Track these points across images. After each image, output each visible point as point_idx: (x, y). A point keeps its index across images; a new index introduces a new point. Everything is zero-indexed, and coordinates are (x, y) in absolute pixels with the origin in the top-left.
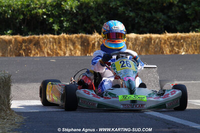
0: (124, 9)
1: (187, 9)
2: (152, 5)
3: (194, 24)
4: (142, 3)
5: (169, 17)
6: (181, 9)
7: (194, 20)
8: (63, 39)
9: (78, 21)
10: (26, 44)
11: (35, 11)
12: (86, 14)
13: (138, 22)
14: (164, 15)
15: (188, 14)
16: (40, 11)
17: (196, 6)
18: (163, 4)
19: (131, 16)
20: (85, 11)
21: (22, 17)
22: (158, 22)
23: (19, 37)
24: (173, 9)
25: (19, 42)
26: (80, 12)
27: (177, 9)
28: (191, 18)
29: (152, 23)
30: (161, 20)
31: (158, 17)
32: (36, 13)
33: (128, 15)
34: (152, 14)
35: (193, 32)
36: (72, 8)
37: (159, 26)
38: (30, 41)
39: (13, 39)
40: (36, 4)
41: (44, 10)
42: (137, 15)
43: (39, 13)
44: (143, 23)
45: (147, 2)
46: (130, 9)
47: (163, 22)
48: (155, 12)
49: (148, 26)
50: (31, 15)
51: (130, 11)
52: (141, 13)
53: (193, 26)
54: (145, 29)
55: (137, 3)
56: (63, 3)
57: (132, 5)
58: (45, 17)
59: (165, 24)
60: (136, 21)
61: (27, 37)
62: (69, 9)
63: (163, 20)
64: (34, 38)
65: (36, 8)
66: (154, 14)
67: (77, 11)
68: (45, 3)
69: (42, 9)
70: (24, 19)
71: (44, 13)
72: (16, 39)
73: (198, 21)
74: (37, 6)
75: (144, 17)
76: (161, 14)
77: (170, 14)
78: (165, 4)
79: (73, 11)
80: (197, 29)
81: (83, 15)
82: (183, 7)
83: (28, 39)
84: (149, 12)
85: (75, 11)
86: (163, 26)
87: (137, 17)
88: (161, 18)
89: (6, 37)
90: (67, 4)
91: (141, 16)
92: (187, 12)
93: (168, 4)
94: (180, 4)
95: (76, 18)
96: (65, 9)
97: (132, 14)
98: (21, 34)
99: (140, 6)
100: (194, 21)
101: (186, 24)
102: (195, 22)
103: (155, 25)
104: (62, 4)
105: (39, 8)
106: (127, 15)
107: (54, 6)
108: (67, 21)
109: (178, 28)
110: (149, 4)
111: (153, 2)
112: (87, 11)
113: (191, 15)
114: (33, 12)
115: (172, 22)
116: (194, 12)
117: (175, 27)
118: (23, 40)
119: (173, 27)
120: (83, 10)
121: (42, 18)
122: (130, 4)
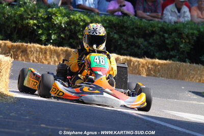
0: (109, 30)
1: (167, 39)
2: (136, 30)
3: (171, 53)
4: (127, 28)
5: (150, 44)
6: (162, 38)
7: (173, 49)
8: (49, 50)
9: (65, 36)
10: (14, 50)
11: (27, 21)
12: (73, 30)
13: (120, 45)
14: (145, 41)
15: (168, 44)
16: (31, 22)
17: (175, 37)
18: (146, 31)
19: (115, 38)
20: (73, 27)
21: (14, 25)
22: (139, 47)
23: (9, 43)
24: (155, 37)
25: (8, 47)
26: (68, 28)
27: (158, 37)
28: (169, 47)
29: (133, 47)
31: (139, 43)
32: (28, 23)
34: (134, 38)
35: (170, 60)
36: (61, 23)
37: (140, 51)
38: (18, 48)
39: (3, 44)
40: (30, 15)
41: (35, 21)
42: (121, 37)
43: (30, 23)
44: (124, 46)
45: (131, 27)
46: (115, 31)
47: (143, 47)
48: (137, 37)
49: (129, 49)
50: (22, 25)
51: (115, 33)
52: (125, 37)
53: (171, 55)
54: (126, 52)
55: (122, 27)
56: (53, 17)
57: (117, 28)
58: (35, 28)
59: (145, 50)
60: (119, 43)
61: (15, 44)
62: (59, 24)
63: (144, 46)
64: (22, 45)
66: (136, 39)
67: (65, 26)
68: (37, 15)
69: (33, 20)
70: (15, 28)
71: (35, 24)
72: (5, 44)
73: (176, 51)
74: (29, 17)
75: (127, 41)
76: (142, 40)
77: (151, 41)
78: (147, 32)
79: (62, 26)
80: (173, 59)
81: (70, 31)
82: (164, 36)
83: (17, 45)
84: (132, 36)
85: (64, 26)
86: (143, 51)
87: (120, 40)
88: (142, 44)
90: (58, 19)
91: (124, 39)
92: (167, 41)
93: (150, 32)
94: (161, 33)
95: (64, 33)
96: (55, 23)
97: (116, 36)
98: (11, 40)
99: (124, 29)
100: (172, 51)
101: (165, 52)
102: (173, 52)
103: (136, 50)
104: (52, 18)
105: (31, 19)
106: (111, 36)
107: (45, 19)
108: (55, 34)
109: (157, 55)
110: (133, 29)
111: (136, 28)
112: (75, 27)
113: (170, 44)
114: (24, 22)
115: (152, 48)
116: (173, 42)
117: (154, 53)
118: (12, 46)
119: (152, 54)
120: (71, 25)
121: (32, 28)
122: (115, 27)
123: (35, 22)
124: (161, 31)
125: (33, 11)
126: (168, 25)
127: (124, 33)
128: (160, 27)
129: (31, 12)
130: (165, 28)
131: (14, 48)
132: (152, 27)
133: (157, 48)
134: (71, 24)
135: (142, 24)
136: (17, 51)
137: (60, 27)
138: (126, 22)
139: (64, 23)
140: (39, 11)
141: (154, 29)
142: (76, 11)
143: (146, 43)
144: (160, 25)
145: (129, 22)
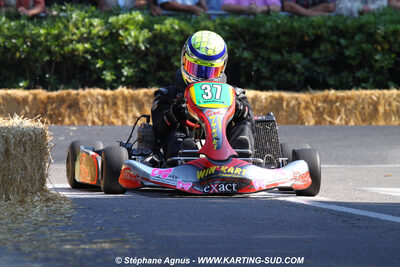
0: (232, 45)
1: (346, 47)
2: (283, 38)
3: (359, 74)
4: (265, 36)
5: (314, 61)
6: (337, 48)
7: (360, 67)
8: (121, 97)
9: (148, 67)
10: (54, 106)
11: (71, 46)
12: (163, 53)
13: (258, 71)
14: (305, 57)
15: (349, 57)
16: (80, 47)
17: (363, 42)
18: (303, 37)
19: (245, 59)
20: (161, 47)
21: (47, 58)
22: (293, 70)
23: (42, 93)
24: (322, 47)
25: (42, 102)
26: (152, 50)
27: (328, 46)
28: (353, 63)
29: (283, 72)
30: (299, 66)
31: (294, 62)
32: (74, 50)
33: (240, 57)
34: (282, 55)
35: (357, 89)
36: (137, 42)
37: (296, 78)
38: (61, 100)
39: (31, 98)
40: (74, 34)
42: (257, 56)
43: (77, 50)
44: (265, 71)
45: (275, 33)
46: (244, 45)
47: (302, 70)
48: (288, 52)
49: (276, 77)
50: (64, 56)
51: (244, 49)
52: (264, 53)
53: (358, 78)
54: (270, 83)
55: (257, 35)
56: (121, 32)
57: (247, 38)
58: (89, 57)
59: (307, 74)
60: (255, 68)
61: (54, 94)
62: (134, 44)
63: (304, 66)
64: (69, 94)
65: (71, 41)
66: (286, 55)
67: (146, 48)
68: (90, 33)
69: (83, 43)
70: (49, 62)
71: (86, 51)
72: (35, 96)
73: (367, 70)
74: (75, 37)
75: (268, 61)
76: (299, 55)
77: (316, 55)
78: (306, 38)
79: (140, 48)
80: (364, 85)
81: (157, 55)
82: (339, 44)
83: (57, 96)
84: (278, 50)
85: (143, 48)
86: (302, 78)
87: (255, 60)
88: (298, 63)
89: (18, 93)
90: (130, 34)
91: (263, 59)
92: (347, 53)
93: (313, 38)
94: (334, 38)
95: (145, 61)
96: (126, 43)
97: (246, 54)
98: (45, 87)
99: (261, 40)
100: (359, 70)
101: (345, 74)
102: (362, 72)
103: (289, 76)
104: (120, 35)
105: (78, 41)
106: (237, 55)
107: (107, 38)
108: (129, 65)
109: (331, 81)
110: (278, 37)
111: (284, 33)
112: (165, 47)
113: (354, 58)
114: (66, 49)
115: (320, 70)
116: (360, 52)
117: (324, 79)
118: (49, 98)
119: (321, 80)
120: (157, 45)
121: (82, 60)
122: (243, 37)
123: (87, 46)
124: (333, 33)
125: (80, 25)
126: (346, 20)
127: (262, 46)
128: (329, 27)
129: (78, 29)
130: (341, 26)
131: (53, 102)
132: (314, 28)
133: (329, 69)
134: (158, 41)
135: (295, 24)
136: (60, 106)
137: (136, 50)
138: (264, 25)
139: (143, 42)
140: (91, 25)
141: (319, 32)
142: (164, 15)
143: (306, 61)
144: (329, 23)
145: (268, 24)
